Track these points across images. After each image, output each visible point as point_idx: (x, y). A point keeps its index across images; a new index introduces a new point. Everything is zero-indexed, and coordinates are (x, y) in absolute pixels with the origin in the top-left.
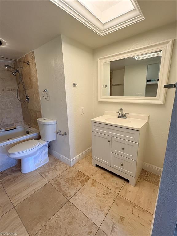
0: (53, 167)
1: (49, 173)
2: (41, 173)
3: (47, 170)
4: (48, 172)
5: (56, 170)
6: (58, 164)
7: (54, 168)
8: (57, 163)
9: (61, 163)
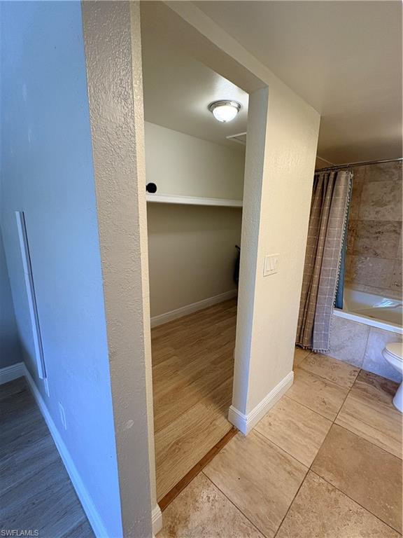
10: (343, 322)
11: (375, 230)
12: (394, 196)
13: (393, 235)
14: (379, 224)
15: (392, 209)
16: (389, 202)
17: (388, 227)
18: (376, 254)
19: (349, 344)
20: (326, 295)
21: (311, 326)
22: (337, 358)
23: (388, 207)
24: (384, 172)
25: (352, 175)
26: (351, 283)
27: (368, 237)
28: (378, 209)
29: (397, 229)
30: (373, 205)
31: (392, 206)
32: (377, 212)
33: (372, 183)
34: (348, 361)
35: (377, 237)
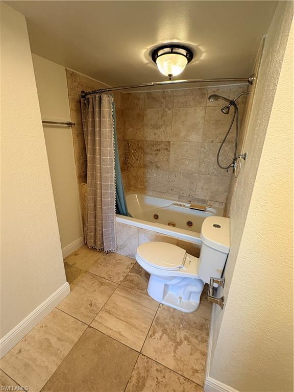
0: (181, 334)
1: (161, 337)
2: (158, 318)
3: (166, 326)
4: (165, 331)
5: (176, 348)
6: (194, 340)
7: (178, 341)
8: (196, 337)
9: (201, 347)
10: (123, 226)
11: (155, 148)
12: (164, 121)
13: (166, 152)
14: (158, 143)
15: (164, 131)
16: (162, 126)
17: (162, 146)
18: (157, 167)
19: (128, 243)
20: (109, 206)
21: (101, 233)
22: (122, 254)
23: (161, 130)
24: (156, 100)
25: (113, 99)
26: (144, 190)
27: (151, 154)
28: (156, 131)
29: (168, 147)
30: (152, 128)
31: (164, 129)
32: (155, 134)
33: (150, 109)
34: (129, 255)
35: (157, 154)
